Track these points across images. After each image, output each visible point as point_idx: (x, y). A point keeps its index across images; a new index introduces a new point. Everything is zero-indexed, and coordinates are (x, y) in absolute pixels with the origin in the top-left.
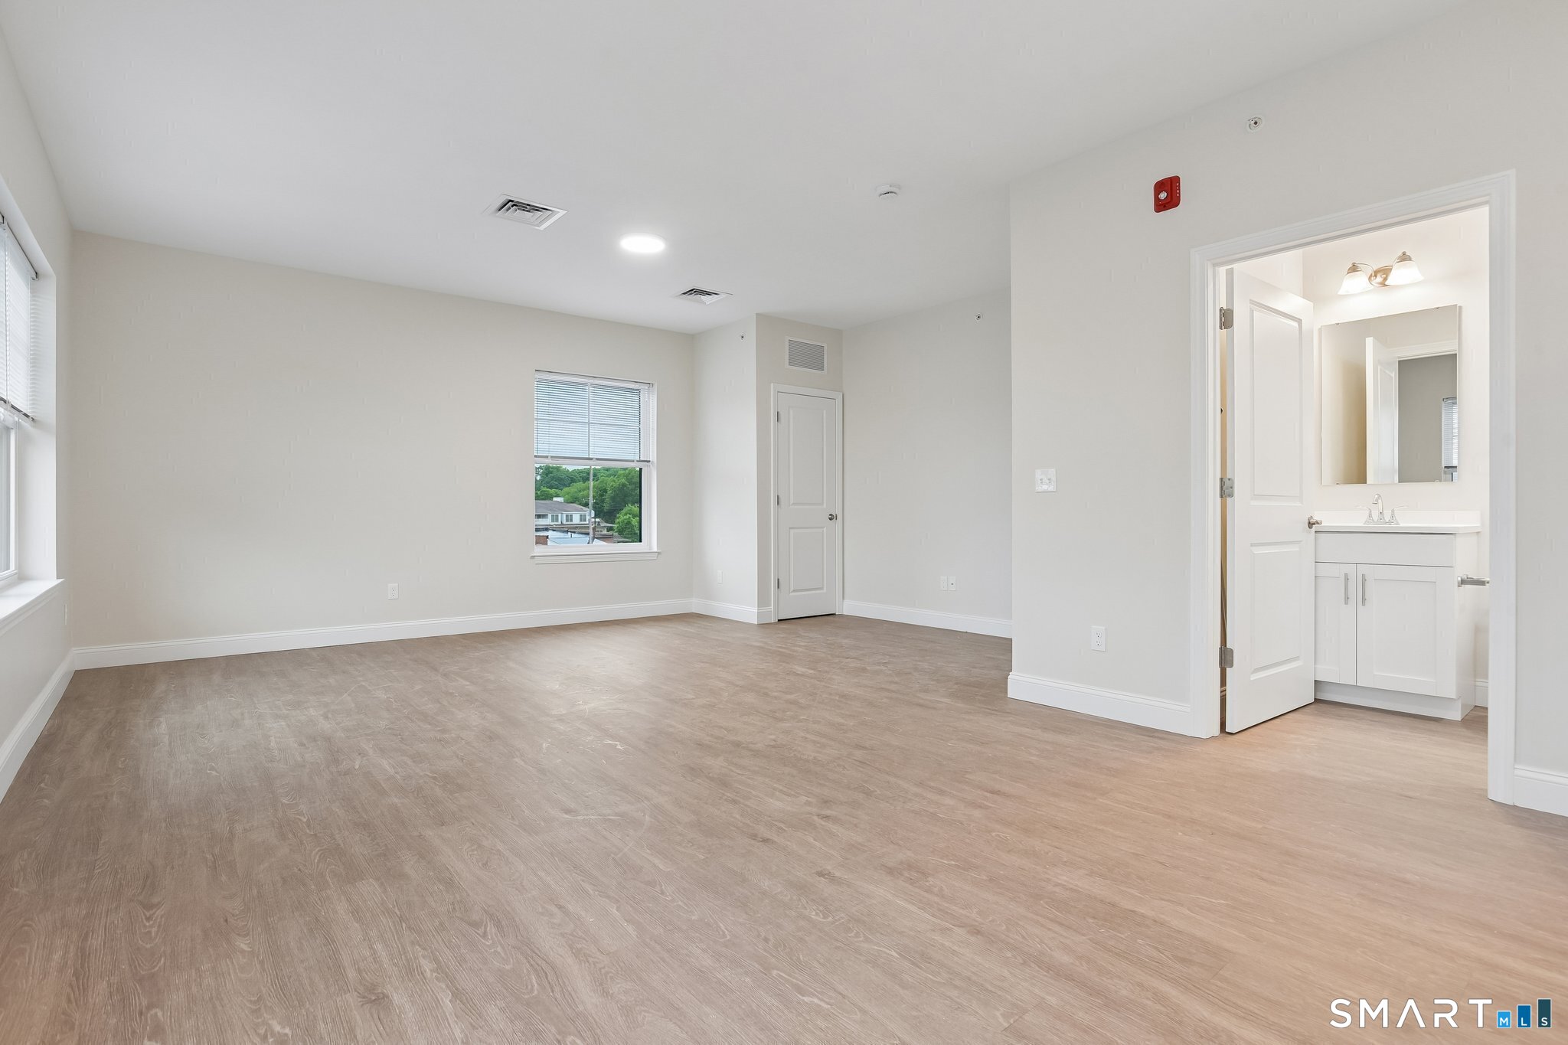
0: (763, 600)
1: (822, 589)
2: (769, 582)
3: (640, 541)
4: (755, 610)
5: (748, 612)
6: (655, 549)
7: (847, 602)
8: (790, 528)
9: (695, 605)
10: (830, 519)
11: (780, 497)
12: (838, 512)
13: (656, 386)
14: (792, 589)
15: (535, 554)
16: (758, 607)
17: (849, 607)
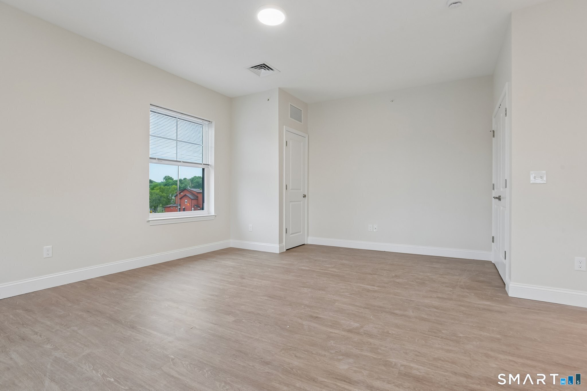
0: (281, 241)
1: (300, 232)
2: (284, 231)
3: (203, 209)
4: (278, 246)
5: (275, 248)
6: (213, 214)
7: (309, 238)
8: (290, 202)
9: (233, 243)
10: (304, 197)
11: (287, 185)
12: (306, 194)
13: (214, 124)
14: (291, 233)
15: (150, 219)
16: (279, 244)
17: (310, 240)
